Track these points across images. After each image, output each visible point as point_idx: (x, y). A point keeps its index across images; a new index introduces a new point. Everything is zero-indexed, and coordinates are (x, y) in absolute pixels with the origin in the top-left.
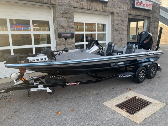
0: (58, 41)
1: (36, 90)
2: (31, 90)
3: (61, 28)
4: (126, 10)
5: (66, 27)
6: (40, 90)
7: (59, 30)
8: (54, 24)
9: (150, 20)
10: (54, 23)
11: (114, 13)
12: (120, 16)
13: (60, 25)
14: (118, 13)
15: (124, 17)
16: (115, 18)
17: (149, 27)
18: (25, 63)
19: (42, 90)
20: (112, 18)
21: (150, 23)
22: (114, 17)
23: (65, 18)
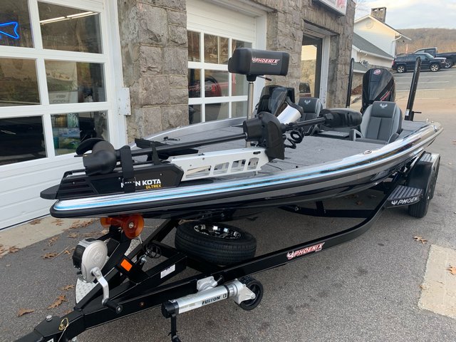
0: (140, 90)
1: (201, 305)
2: (180, 312)
3: (151, 41)
4: (300, 7)
5: (164, 40)
6: (215, 299)
7: (143, 48)
8: (123, 28)
9: (338, 43)
10: (120, 23)
11: (275, 11)
12: (289, 24)
13: (149, 31)
14: (285, 13)
15: (295, 25)
16: (280, 25)
17: (336, 60)
18: (165, 185)
19: (222, 298)
20: (268, 26)
21: (338, 50)
22: (277, 23)
23: (162, 7)
